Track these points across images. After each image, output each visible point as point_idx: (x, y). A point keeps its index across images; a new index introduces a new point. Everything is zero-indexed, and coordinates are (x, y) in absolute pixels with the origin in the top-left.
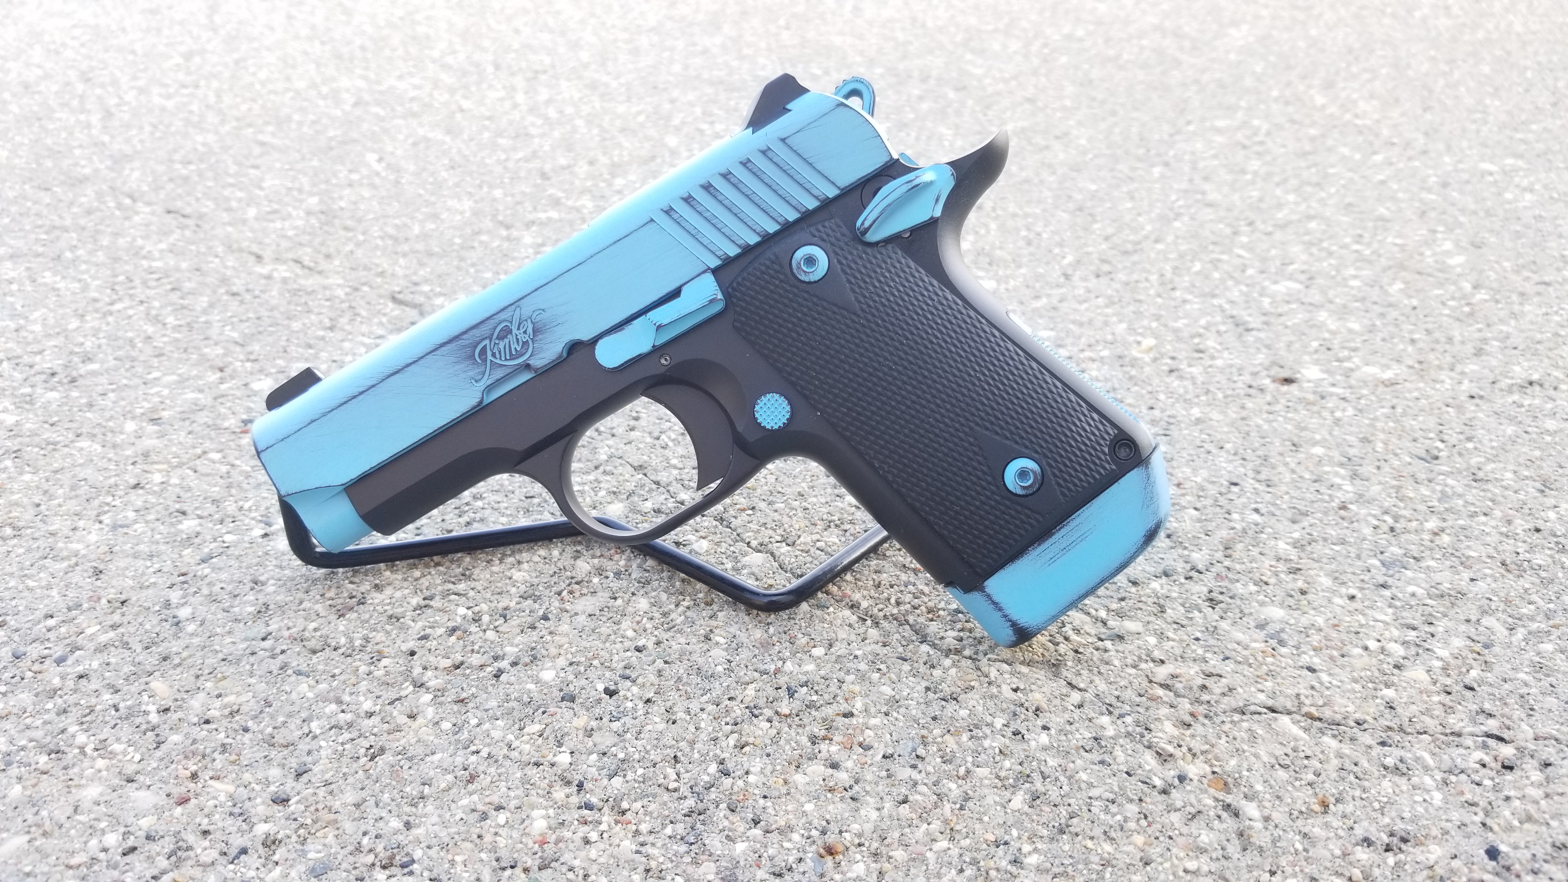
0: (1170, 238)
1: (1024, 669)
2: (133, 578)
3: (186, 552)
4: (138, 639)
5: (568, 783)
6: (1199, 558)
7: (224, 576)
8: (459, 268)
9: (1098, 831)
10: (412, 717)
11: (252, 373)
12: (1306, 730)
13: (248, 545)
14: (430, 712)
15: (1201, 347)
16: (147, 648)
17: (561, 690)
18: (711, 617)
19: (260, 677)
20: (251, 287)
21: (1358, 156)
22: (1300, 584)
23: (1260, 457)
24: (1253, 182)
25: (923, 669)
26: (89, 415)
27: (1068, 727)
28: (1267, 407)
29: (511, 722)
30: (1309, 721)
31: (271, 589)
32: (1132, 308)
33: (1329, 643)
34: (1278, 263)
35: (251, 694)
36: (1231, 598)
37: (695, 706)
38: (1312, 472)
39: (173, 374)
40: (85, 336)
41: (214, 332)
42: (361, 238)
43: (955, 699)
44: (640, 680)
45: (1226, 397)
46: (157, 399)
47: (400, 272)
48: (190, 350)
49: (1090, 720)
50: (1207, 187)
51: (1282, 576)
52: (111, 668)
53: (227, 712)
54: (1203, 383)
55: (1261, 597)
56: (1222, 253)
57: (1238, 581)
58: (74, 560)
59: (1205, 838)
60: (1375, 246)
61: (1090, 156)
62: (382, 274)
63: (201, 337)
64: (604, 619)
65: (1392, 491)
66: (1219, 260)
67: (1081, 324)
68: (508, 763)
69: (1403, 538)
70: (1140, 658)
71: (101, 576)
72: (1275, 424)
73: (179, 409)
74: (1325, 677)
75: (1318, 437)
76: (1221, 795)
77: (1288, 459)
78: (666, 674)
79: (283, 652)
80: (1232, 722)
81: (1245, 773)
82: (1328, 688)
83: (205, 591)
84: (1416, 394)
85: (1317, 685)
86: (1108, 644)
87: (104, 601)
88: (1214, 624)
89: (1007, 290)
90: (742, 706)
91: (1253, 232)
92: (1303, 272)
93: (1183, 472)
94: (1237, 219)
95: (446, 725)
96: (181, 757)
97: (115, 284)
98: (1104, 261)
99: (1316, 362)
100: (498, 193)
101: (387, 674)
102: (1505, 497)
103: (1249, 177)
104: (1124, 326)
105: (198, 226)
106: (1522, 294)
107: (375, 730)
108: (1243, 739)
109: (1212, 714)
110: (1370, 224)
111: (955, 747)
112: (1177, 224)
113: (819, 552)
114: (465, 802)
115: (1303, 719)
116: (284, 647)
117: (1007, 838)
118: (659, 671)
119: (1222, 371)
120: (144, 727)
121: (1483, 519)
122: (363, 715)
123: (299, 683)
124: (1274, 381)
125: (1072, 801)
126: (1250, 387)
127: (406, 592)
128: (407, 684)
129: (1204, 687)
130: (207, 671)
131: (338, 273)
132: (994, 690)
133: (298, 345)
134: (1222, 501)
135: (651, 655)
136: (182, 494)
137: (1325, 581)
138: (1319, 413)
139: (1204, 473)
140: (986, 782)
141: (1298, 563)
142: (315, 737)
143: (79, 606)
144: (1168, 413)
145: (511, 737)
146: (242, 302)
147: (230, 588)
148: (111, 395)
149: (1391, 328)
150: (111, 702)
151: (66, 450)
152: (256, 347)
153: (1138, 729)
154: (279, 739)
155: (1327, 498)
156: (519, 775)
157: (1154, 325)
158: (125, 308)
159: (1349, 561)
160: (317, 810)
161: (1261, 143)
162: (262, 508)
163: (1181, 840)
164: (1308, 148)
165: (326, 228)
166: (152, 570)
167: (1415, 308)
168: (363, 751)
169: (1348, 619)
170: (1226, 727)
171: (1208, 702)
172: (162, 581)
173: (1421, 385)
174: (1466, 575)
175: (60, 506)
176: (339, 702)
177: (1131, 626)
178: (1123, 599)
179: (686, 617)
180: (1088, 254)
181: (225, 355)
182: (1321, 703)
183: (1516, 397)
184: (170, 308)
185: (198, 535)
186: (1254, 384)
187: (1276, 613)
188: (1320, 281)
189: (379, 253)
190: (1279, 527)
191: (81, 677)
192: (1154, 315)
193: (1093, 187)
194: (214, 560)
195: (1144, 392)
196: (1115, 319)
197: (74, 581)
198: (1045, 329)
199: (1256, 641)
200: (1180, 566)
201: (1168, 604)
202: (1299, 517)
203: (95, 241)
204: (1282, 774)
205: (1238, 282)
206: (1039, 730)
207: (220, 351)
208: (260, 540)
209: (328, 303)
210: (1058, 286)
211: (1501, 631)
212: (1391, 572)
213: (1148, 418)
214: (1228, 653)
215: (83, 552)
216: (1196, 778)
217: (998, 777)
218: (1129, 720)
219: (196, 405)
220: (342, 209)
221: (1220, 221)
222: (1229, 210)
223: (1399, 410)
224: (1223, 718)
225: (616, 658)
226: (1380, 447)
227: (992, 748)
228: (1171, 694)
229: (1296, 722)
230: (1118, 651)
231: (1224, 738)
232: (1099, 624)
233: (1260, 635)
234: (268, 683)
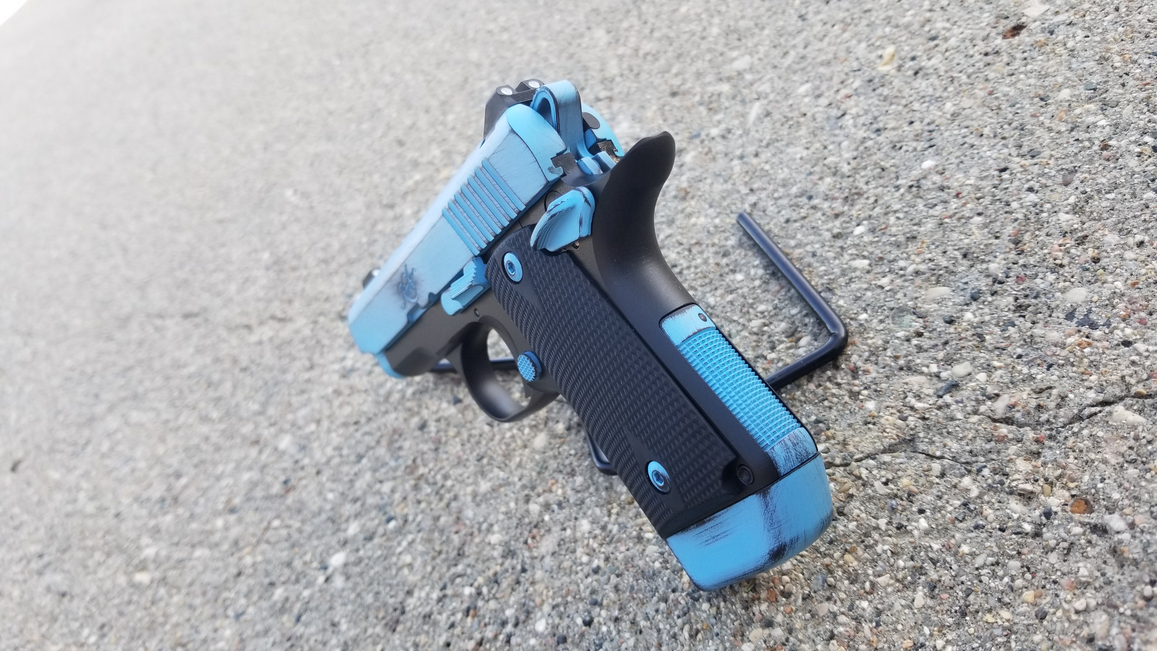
1: (886, 458)
3: (285, 618)
6: (996, 267)
7: (313, 629)
9: (993, 601)
11: (276, 436)
12: (1140, 412)
13: (319, 595)
15: (933, 32)
17: (554, 635)
18: (636, 517)
20: (253, 357)
22: (1092, 253)
23: (1016, 128)
26: (194, 525)
27: (940, 503)
28: (1007, 70)
30: (1141, 401)
31: (344, 627)
32: (864, 22)
33: (1134, 307)
36: (1036, 297)
37: (650, 609)
38: (1066, 121)
39: (231, 462)
40: (171, 456)
41: (243, 411)
42: (305, 273)
44: (605, 602)
45: (969, 77)
46: (228, 491)
47: (338, 290)
48: (235, 435)
49: (955, 487)
51: (1073, 251)
54: (946, 72)
55: (1062, 284)
57: (1036, 275)
59: (1084, 571)
62: (327, 299)
63: (237, 420)
64: (563, 552)
65: (1143, 105)
67: (828, 63)
70: (977, 400)
72: (1019, 85)
73: (243, 492)
74: (1141, 346)
75: (1060, 79)
76: (1085, 518)
77: (1041, 118)
78: (621, 587)
81: (1100, 485)
82: (1147, 357)
85: (1136, 358)
86: (947, 398)
88: (1029, 334)
89: (760, 59)
90: (684, 594)
93: (957, 180)
97: (175, 400)
100: (376, 178)
104: (863, 45)
105: (205, 320)
108: (1088, 449)
109: (1054, 433)
111: (855, 563)
115: (1135, 400)
117: (922, 639)
118: (616, 587)
119: (957, 49)
124: (1005, 37)
125: (963, 578)
126: (986, 54)
127: (428, 589)
131: (301, 313)
132: (870, 490)
133: (296, 395)
134: (999, 194)
135: (605, 573)
136: (267, 568)
137: (1112, 238)
138: (1053, 51)
139: (975, 171)
140: (890, 589)
141: (1082, 230)
144: (926, 121)
146: (251, 374)
147: (319, 638)
148: (201, 500)
151: (190, 563)
152: (272, 410)
153: (997, 477)
155: (1087, 144)
157: (888, 30)
158: (186, 419)
159: (1127, 204)
162: (318, 556)
163: (1064, 581)
165: (281, 276)
169: (1143, 271)
170: (1070, 443)
171: (1048, 421)
175: (202, 614)
177: (960, 369)
178: (946, 343)
179: (619, 524)
181: (255, 428)
182: (1145, 376)
184: (212, 404)
185: (287, 599)
186: (989, 50)
187: (1078, 295)
189: (320, 281)
190: (1055, 197)
192: (884, 19)
194: (303, 618)
195: (900, 108)
196: (854, 42)
198: (802, 84)
199: (1070, 335)
200: (983, 284)
201: (985, 329)
202: (1069, 177)
203: (152, 368)
204: (1132, 472)
206: (917, 516)
207: (251, 427)
208: (325, 586)
209: (303, 346)
210: (799, 32)
213: (911, 136)
214: (1049, 360)
216: (1059, 509)
217: (898, 580)
218: (986, 472)
219: (252, 483)
220: (286, 253)
223: (1123, 10)
224: (1065, 433)
225: (582, 587)
226: (1117, 61)
227: (885, 552)
228: (1014, 427)
229: (1128, 408)
230: (957, 402)
231: (1072, 455)
232: (935, 379)
233: (1072, 325)
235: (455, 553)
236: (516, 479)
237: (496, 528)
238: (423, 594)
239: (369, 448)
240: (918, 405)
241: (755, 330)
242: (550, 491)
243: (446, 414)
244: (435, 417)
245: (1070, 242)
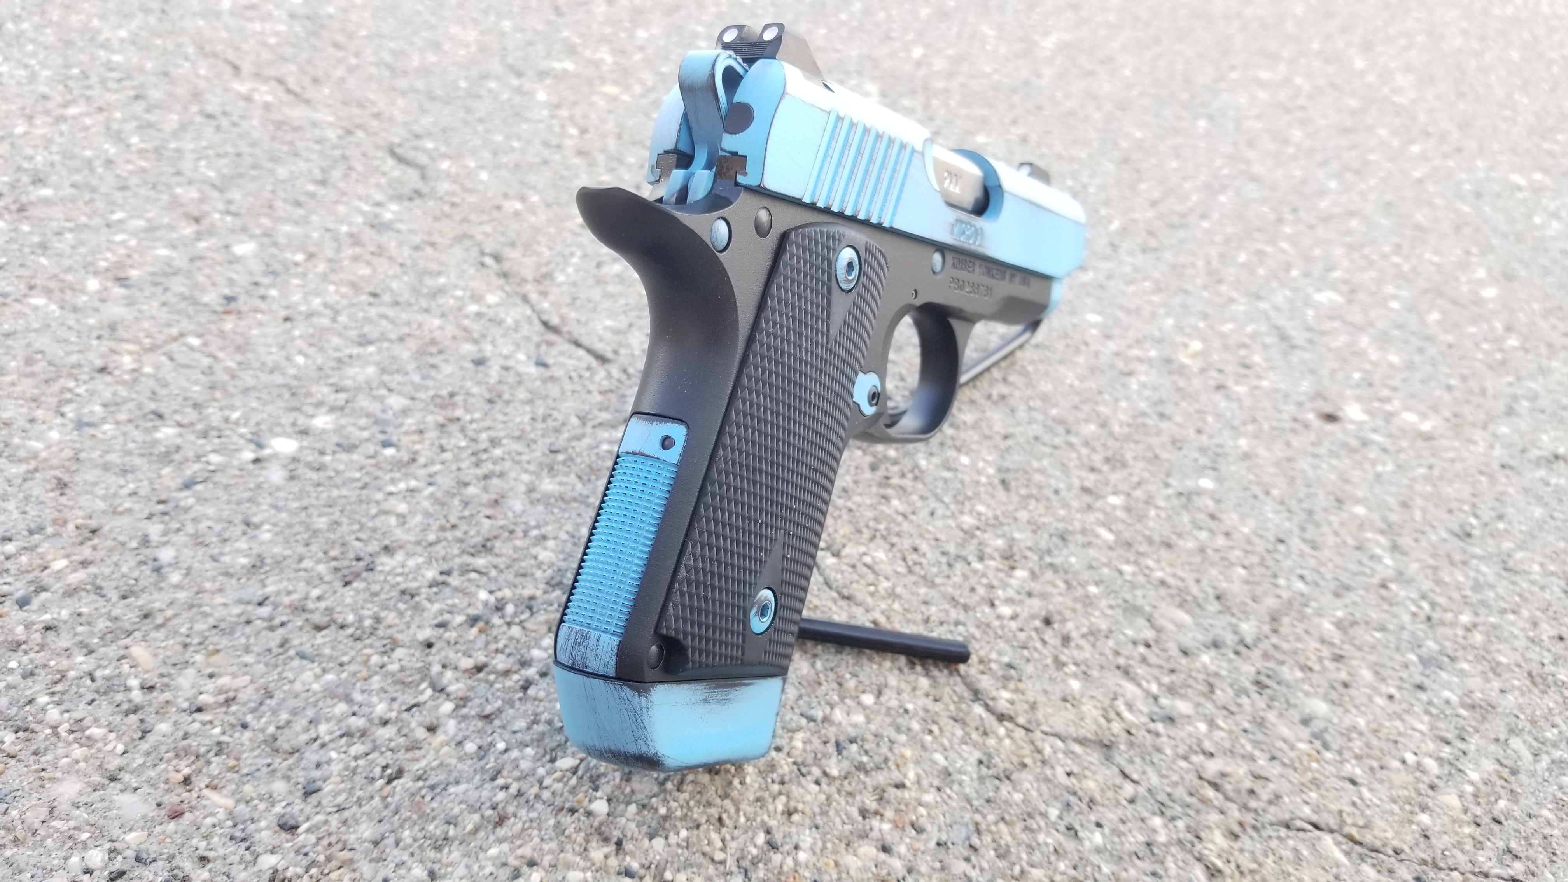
0: (1216, 216)
1: (1078, 749)
2: (104, 498)
3: (166, 471)
4: (114, 584)
5: (606, 840)
6: (1248, 628)
7: (211, 511)
8: (465, 123)
10: (432, 729)
11: (233, 231)
12: (1347, 854)
13: (237, 472)
14: (451, 726)
15: (1248, 361)
16: (124, 597)
19: (258, 655)
20: (228, 108)
21: (1396, 143)
22: (1343, 676)
23: (1305, 510)
24: (1295, 158)
25: (975, 736)
26: (43, 261)
27: (1122, 828)
28: (1311, 449)
29: (541, 751)
30: (1351, 844)
31: (266, 536)
32: (1178, 299)
33: (1370, 752)
34: (1321, 266)
35: (248, 678)
36: (1278, 683)
38: (1354, 537)
39: (140, 217)
40: (35, 147)
41: (186, 165)
42: (353, 61)
43: (1008, 778)
45: (1271, 429)
46: (122, 251)
47: (399, 116)
48: (160, 187)
49: (1143, 820)
50: (1251, 155)
51: (1327, 663)
52: (82, 620)
53: (222, 698)
54: (1250, 408)
55: (1306, 687)
56: (1267, 243)
57: (1284, 663)
58: (33, 464)
60: (1414, 261)
61: (1135, 93)
62: (377, 116)
63: (172, 170)
65: (1429, 571)
66: (1263, 253)
67: (1128, 312)
68: (539, 806)
69: (1441, 631)
70: (1190, 748)
71: (67, 491)
72: (1319, 471)
73: (149, 269)
74: (1366, 794)
75: (1360, 494)
77: (1332, 518)
79: (283, 624)
80: (1279, 838)
82: (1368, 806)
83: (190, 528)
84: (1451, 455)
85: (1358, 802)
86: (1160, 727)
87: (71, 526)
88: (1262, 714)
90: (790, 760)
91: (1297, 222)
92: (1345, 282)
93: (1231, 519)
94: (1282, 203)
95: (470, 747)
96: (171, 755)
97: (70, 78)
98: (1151, 233)
99: (1358, 399)
100: (507, 24)
101: (402, 669)
102: (1532, 593)
103: (1291, 150)
104: (1171, 321)
105: (163, 12)
106: (1550, 346)
107: (393, 744)
108: (1288, 861)
109: (1259, 825)
110: (1409, 233)
111: (1009, 839)
112: (1222, 198)
113: (865, 569)
114: (493, 851)
115: (1344, 840)
116: (284, 618)
119: (1268, 395)
120: (125, 707)
121: (1511, 617)
122: (377, 721)
123: (303, 669)
124: (1318, 416)
126: (1295, 420)
127: (420, 560)
128: (424, 685)
129: (1252, 792)
130: (196, 640)
131: (329, 106)
132: (1049, 772)
133: (285, 200)
134: (1269, 560)
136: (157, 389)
137: (1367, 675)
138: (1361, 464)
139: (1251, 523)
141: (1341, 649)
143: (41, 529)
144: (1216, 441)
145: (541, 771)
146: (218, 128)
147: (218, 527)
148: (69, 236)
149: (1429, 368)
150: (86, 668)
151: (17, 307)
152: (236, 195)
153: (1189, 836)
154: (284, 744)
155: (1368, 571)
156: (552, 822)
157: (1201, 325)
158: (81, 115)
159: (1389, 652)
160: (330, 845)
161: (1303, 108)
162: (252, 423)
164: (1348, 123)
165: (313, 40)
166: (125, 491)
167: (1450, 346)
168: (378, 771)
169: (1388, 724)
170: (1274, 843)
171: (1256, 810)
172: (141, 508)
173: (1457, 444)
174: (1496, 685)
175: (13, 384)
176: (348, 700)
178: (1173, 671)
180: (1135, 221)
181: (202, 200)
182: (1361, 823)
183: (1542, 473)
184: (134, 124)
185: (178, 449)
186: (1299, 417)
187: (1320, 707)
188: (1362, 296)
189: (374, 86)
190: (1323, 600)
191: (48, 628)
192: (1200, 312)
193: (1139, 134)
194: (199, 487)
195: (1192, 409)
196: (1162, 311)
197: (35, 492)
198: (1093, 312)
199: (1301, 740)
200: (1230, 639)
201: (1217, 683)
202: (1342, 592)
203: (43, 13)
205: (1282, 284)
206: (1093, 827)
207: (194, 194)
208: (251, 467)
209: (317, 147)
210: (1106, 258)
211: (1528, 756)
212: (1428, 672)
213: (1196, 445)
214: (1275, 752)
215: (44, 454)
218: (1180, 824)
219: (170, 266)
220: (331, 17)
221: (1265, 203)
222: (1273, 189)
223: (1436, 472)
224: (1269, 831)
226: (1418, 515)
227: (1047, 844)
228: (1220, 796)
229: (1338, 844)
230: (1169, 737)
231: (1271, 857)
232: (1151, 700)
233: (1305, 733)
234: (267, 665)
235: (479, 540)
237: (551, 544)
238: (411, 563)
239: (383, 337)
240: (1127, 715)
241: (965, 527)
243: (521, 368)
244: (501, 362)
245: (1326, 652)
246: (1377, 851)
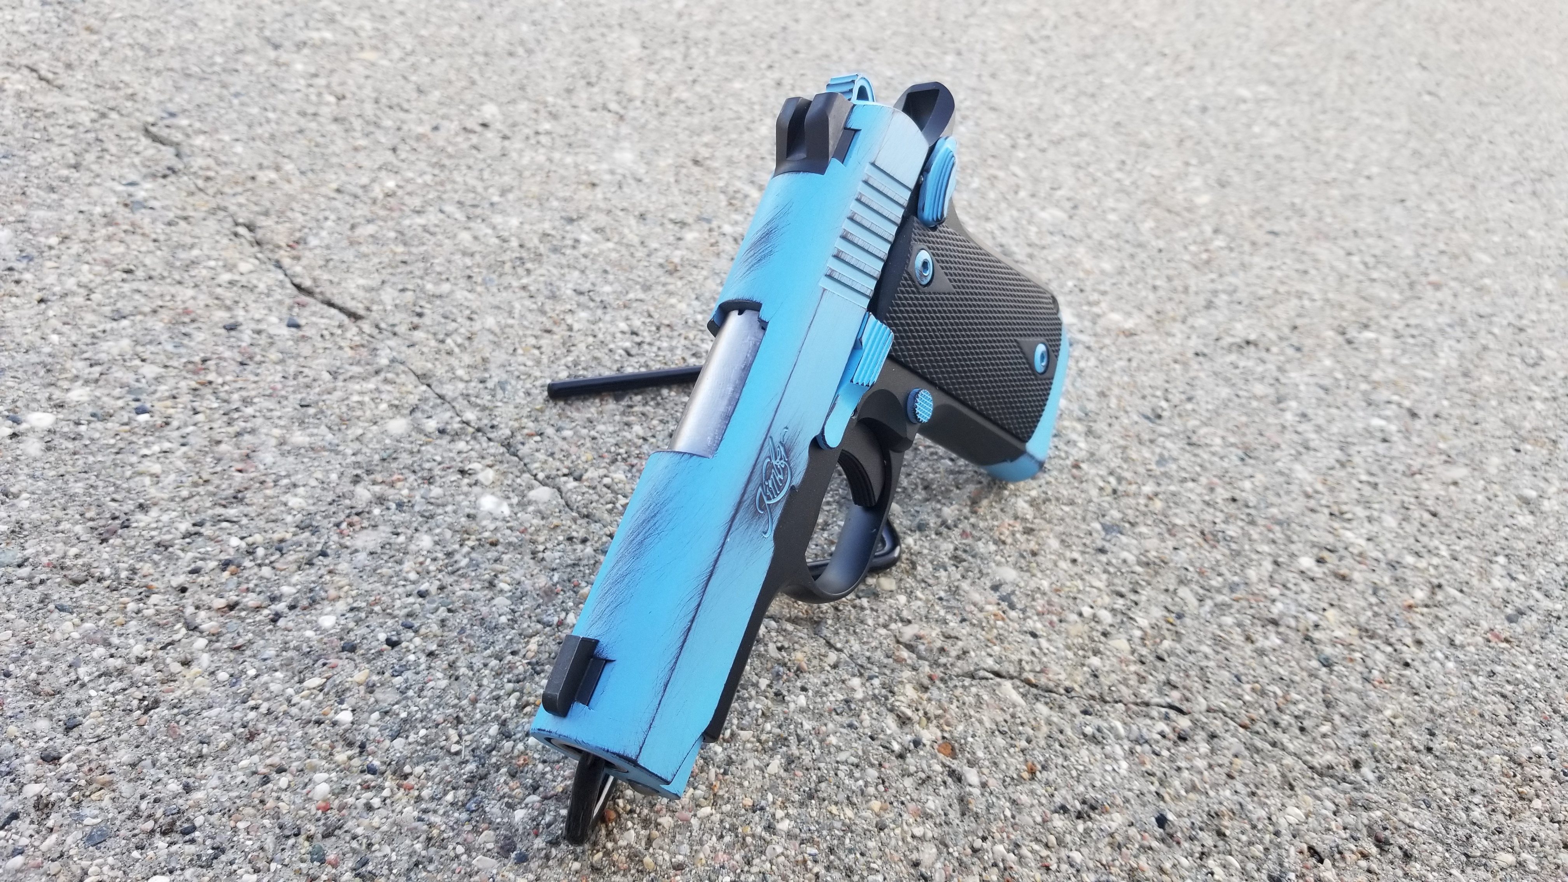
5: (351, 744)
8: (220, 97)
9: (842, 796)
10: (186, 663)
12: (1024, 696)
14: (205, 659)
17: (341, 639)
18: (493, 560)
19: (20, 611)
21: (1132, 66)
22: (1033, 546)
24: (1035, 86)
27: (824, 690)
29: (290, 674)
30: (1027, 687)
31: (24, 503)
33: (1050, 608)
34: (1047, 186)
35: (10, 632)
36: (973, 556)
37: (477, 661)
44: (423, 631)
47: (153, 96)
49: (843, 682)
50: (993, 86)
51: (1018, 536)
55: (998, 558)
56: (1000, 168)
57: (980, 539)
59: (931, 804)
60: (1135, 175)
62: (132, 97)
64: (386, 557)
65: (1119, 451)
66: (995, 177)
68: (288, 720)
69: (1124, 501)
70: (890, 617)
74: (1044, 643)
76: (948, 761)
78: (449, 623)
79: (42, 582)
80: (963, 687)
81: (970, 739)
82: (1045, 654)
84: (1150, 347)
85: (1037, 651)
88: (956, 584)
91: (1029, 146)
92: (1069, 199)
94: (1017, 130)
95: (223, 676)
101: (158, 613)
102: (1212, 463)
103: (1032, 79)
106: (1254, 244)
107: (148, 679)
108: (970, 705)
109: (947, 678)
110: (1133, 149)
114: (245, 762)
115: (1023, 684)
116: (43, 577)
117: (763, 803)
118: (443, 621)
121: (1190, 485)
122: (133, 660)
123: (63, 620)
125: (822, 765)
127: (174, 514)
128: (179, 625)
135: (433, 602)
137: (1054, 544)
140: (749, 745)
141: (1032, 523)
142: (83, 685)
145: (290, 691)
149: (1138, 272)
153: (884, 692)
154: (45, 686)
156: (300, 733)
159: (1076, 523)
160: (91, 770)
161: (1048, 38)
163: (911, 806)
164: (1089, 50)
167: (1160, 251)
168: (135, 703)
169: (1069, 584)
170: (958, 692)
171: (945, 665)
173: (1156, 338)
174: (1171, 543)
176: (107, 644)
182: (1038, 669)
183: (1233, 357)
187: (1009, 574)
188: (1083, 211)
199: (989, 603)
201: (919, 561)
204: (1000, 741)
205: (1010, 205)
206: (798, 691)
211: (1193, 601)
212: (1109, 537)
214: (965, 615)
216: (928, 743)
217: (759, 741)
218: (876, 682)
221: (1001, 130)
222: (1010, 117)
223: (1134, 364)
224: (956, 682)
225: (398, 603)
226: (1113, 402)
227: (756, 710)
228: (914, 656)
229: (1016, 688)
230: (872, 611)
231: (955, 703)
233: (994, 596)
234: (27, 619)
235: (231, 492)
236: (349, 451)
237: (301, 491)
238: (165, 518)
239: (137, 311)
242: (392, 485)
243: (272, 331)
244: (253, 326)
245: (1019, 527)
246: (1051, 691)
